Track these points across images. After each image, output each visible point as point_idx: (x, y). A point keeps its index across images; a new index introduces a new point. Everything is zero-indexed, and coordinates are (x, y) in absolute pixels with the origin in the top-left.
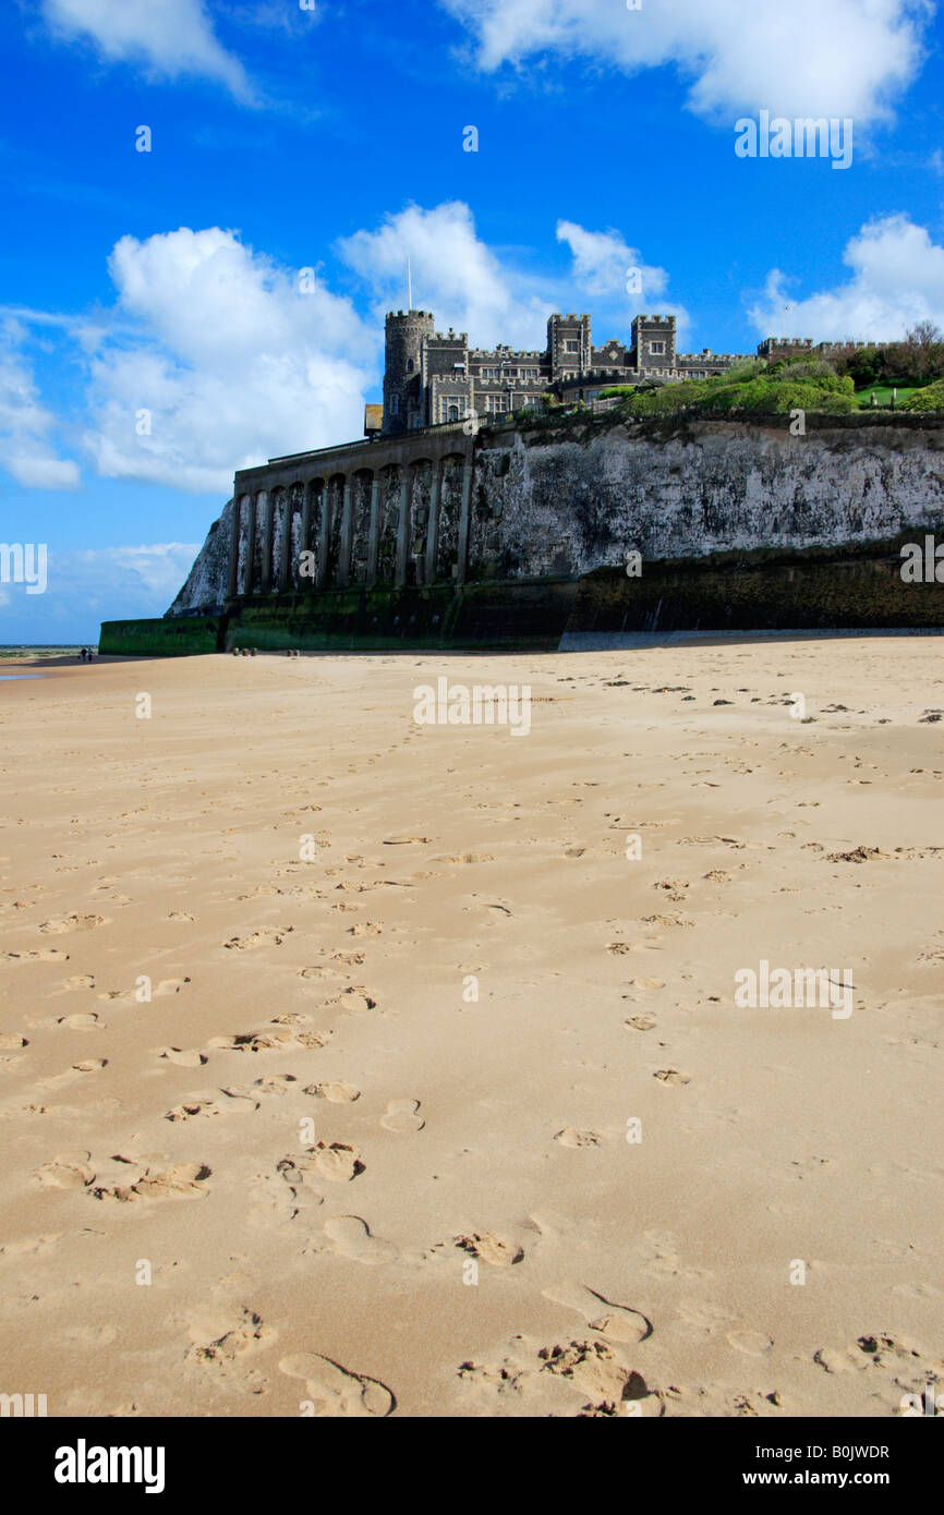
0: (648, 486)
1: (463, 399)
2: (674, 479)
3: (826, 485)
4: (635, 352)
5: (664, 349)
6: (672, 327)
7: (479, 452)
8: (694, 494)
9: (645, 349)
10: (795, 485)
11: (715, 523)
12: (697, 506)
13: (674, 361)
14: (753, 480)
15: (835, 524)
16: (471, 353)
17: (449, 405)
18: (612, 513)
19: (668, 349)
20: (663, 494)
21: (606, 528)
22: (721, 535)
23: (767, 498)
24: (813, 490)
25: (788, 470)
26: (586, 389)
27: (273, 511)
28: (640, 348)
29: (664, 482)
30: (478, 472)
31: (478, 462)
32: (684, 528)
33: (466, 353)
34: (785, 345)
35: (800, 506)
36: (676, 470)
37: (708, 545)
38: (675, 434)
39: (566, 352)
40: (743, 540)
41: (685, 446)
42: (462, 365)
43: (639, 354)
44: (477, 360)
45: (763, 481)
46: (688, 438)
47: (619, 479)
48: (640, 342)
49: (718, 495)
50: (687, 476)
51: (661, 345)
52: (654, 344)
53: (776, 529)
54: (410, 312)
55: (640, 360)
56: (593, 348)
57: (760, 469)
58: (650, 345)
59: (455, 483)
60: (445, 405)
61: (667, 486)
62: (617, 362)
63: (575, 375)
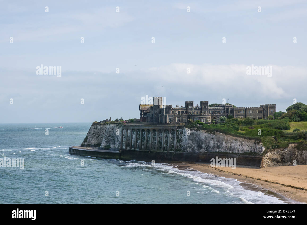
0: (208, 140)
1: (172, 118)
2: (212, 140)
3: (234, 145)
4: (201, 108)
7: (177, 130)
8: (215, 143)
9: (203, 107)
10: (230, 144)
11: (219, 147)
12: (216, 145)
13: (208, 109)
14: (224, 142)
15: (235, 150)
16: (173, 108)
17: (170, 119)
18: (202, 144)
20: (210, 142)
21: (201, 146)
22: (219, 149)
23: (226, 145)
24: (233, 145)
25: (229, 142)
26: (194, 117)
27: (132, 133)
28: (202, 107)
29: (211, 140)
30: (177, 133)
31: (178, 131)
32: (214, 148)
33: (172, 109)
35: (231, 147)
36: (212, 139)
37: (217, 150)
38: (212, 133)
40: (223, 150)
41: (214, 135)
42: (171, 111)
43: (202, 108)
44: (174, 110)
45: (226, 143)
46: (214, 134)
47: (203, 139)
48: (202, 106)
49: (219, 144)
50: (214, 140)
51: (206, 106)
52: (205, 106)
53: (227, 150)
55: (202, 109)
56: (194, 107)
57: (225, 141)
59: (173, 134)
61: (211, 141)
62: (198, 109)
63: (191, 112)
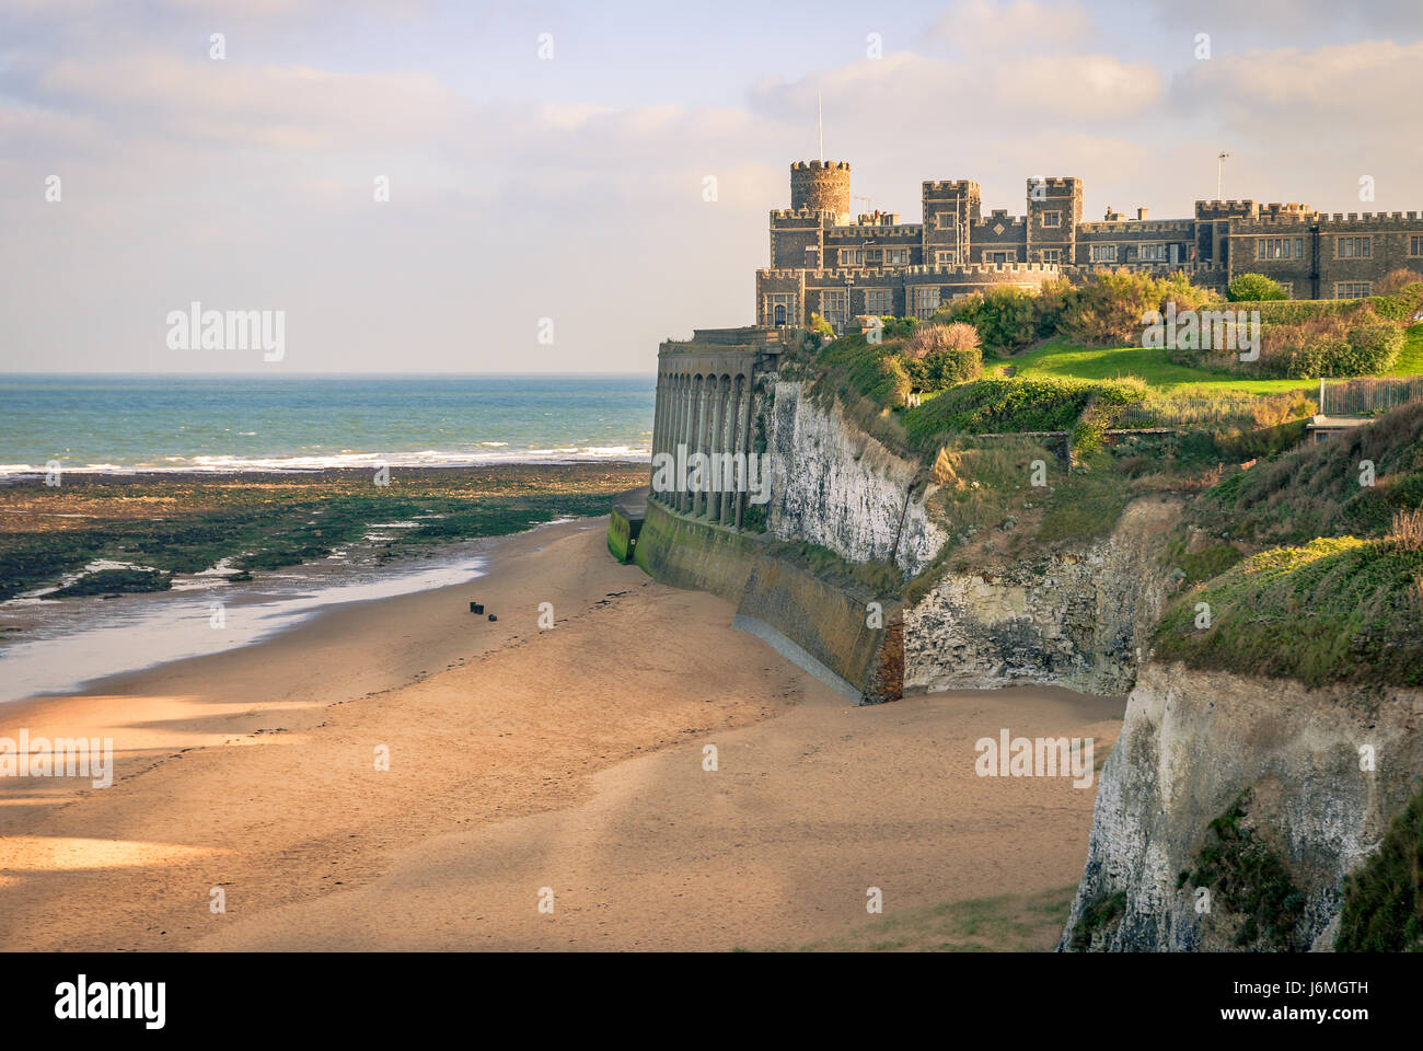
1: (790, 297)
4: (1025, 224)
5: (1060, 219)
6: (1070, 192)
7: (761, 375)
9: (1036, 221)
13: (1073, 235)
17: (775, 304)
19: (1065, 220)
28: (1030, 220)
30: (758, 399)
34: (1216, 209)
39: (938, 228)
42: (815, 248)
43: (1029, 227)
44: (835, 241)
48: (1031, 213)
51: (1056, 217)
52: (1047, 216)
54: (811, 164)
55: (1029, 234)
58: (1043, 217)
60: (770, 305)
62: (1003, 238)
63: (950, 255)
